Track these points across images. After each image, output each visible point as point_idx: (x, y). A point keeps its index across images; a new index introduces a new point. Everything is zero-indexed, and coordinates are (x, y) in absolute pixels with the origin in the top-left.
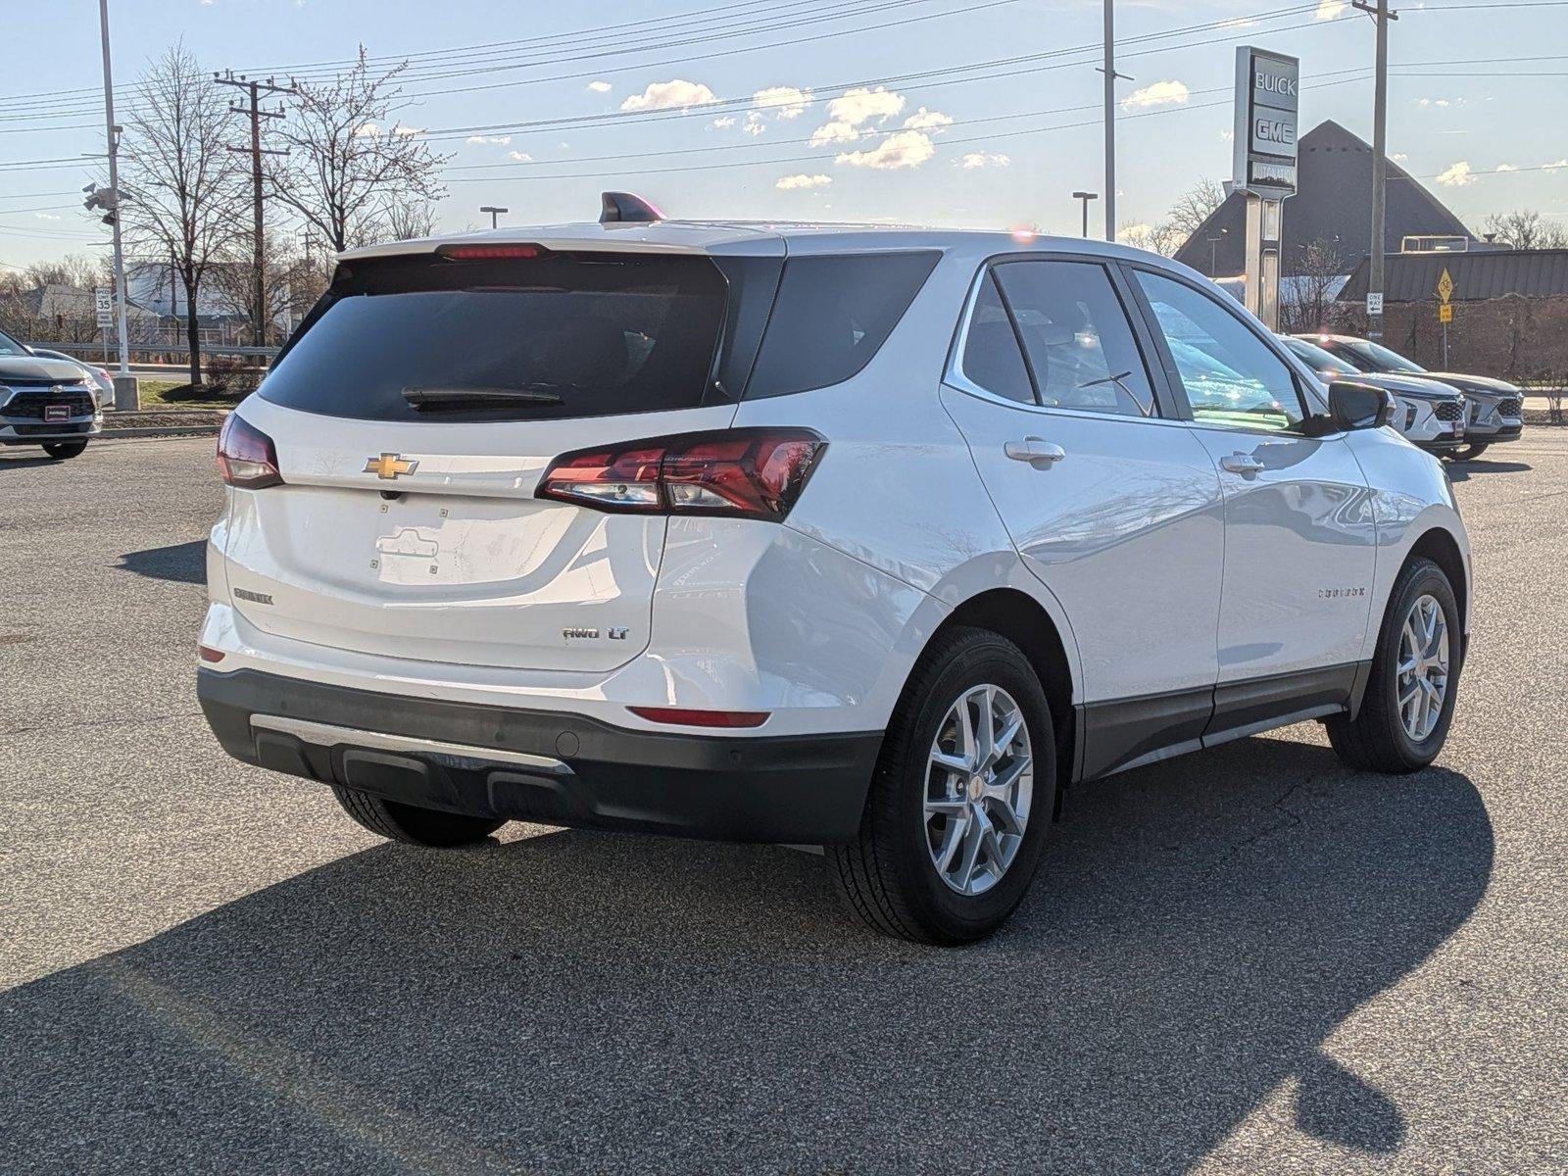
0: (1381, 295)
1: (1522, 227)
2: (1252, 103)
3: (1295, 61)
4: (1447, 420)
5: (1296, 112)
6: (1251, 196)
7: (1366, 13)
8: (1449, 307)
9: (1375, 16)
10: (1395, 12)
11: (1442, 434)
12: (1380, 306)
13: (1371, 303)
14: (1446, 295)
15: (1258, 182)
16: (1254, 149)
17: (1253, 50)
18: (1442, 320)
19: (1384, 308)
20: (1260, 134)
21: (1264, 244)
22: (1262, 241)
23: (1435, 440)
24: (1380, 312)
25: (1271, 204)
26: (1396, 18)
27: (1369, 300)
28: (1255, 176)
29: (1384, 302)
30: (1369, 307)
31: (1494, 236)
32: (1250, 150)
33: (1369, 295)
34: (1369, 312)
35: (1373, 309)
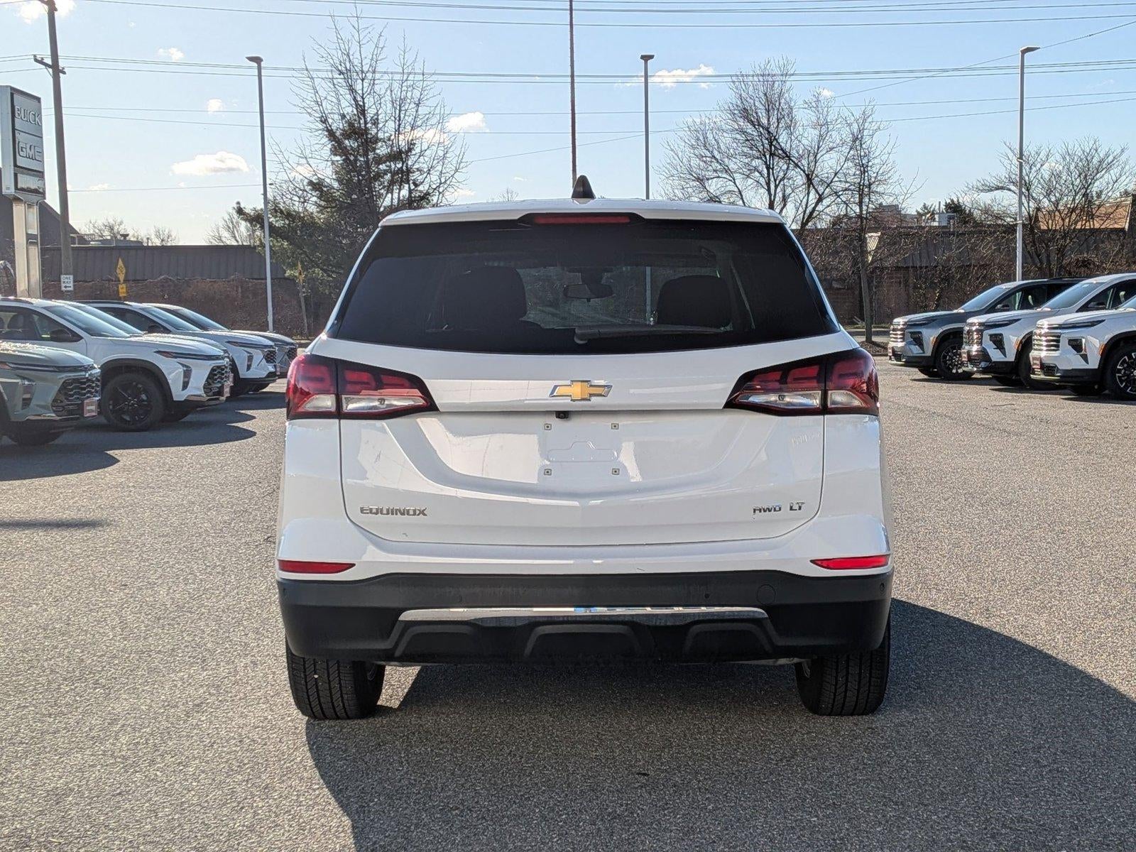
0: (72, 277)
1: (113, 229)
2: (14, 129)
3: (38, 99)
4: (271, 363)
5: (42, 138)
6: (17, 200)
7: (44, 67)
8: (124, 286)
9: (50, 70)
10: (63, 68)
11: (270, 373)
12: (71, 285)
13: (64, 282)
14: (122, 277)
15: (22, 189)
16: (18, 164)
17: (12, 88)
18: (121, 295)
19: (74, 286)
20: (21, 153)
21: (29, 236)
22: (27, 234)
23: (266, 377)
24: (71, 289)
25: (30, 206)
26: (64, 73)
27: (62, 280)
28: (20, 186)
29: (74, 281)
30: (63, 285)
31: (128, 235)
32: (15, 165)
33: (62, 276)
34: (63, 289)
35: (66, 287)
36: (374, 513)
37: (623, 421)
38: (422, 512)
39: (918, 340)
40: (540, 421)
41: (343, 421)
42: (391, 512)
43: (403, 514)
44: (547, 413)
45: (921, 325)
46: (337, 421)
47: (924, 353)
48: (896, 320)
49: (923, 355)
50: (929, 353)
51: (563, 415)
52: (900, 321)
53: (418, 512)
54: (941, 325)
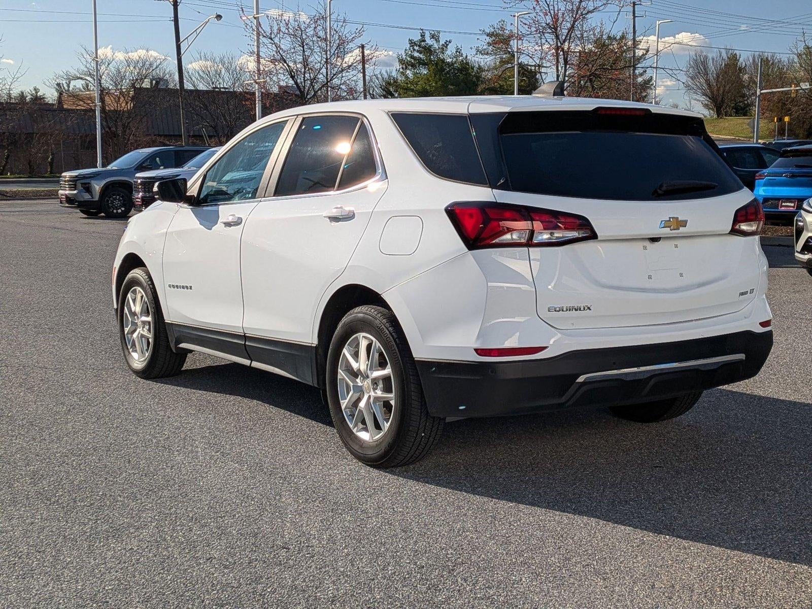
36: (558, 311)
37: (679, 242)
38: (589, 308)
39: (88, 189)
40: (641, 244)
41: (531, 249)
42: (569, 309)
43: (576, 310)
44: (644, 239)
45: (90, 177)
46: (526, 249)
47: (93, 198)
48: (63, 174)
49: (91, 200)
50: (97, 198)
51: (654, 240)
52: (67, 175)
53: (586, 308)
54: (104, 178)
